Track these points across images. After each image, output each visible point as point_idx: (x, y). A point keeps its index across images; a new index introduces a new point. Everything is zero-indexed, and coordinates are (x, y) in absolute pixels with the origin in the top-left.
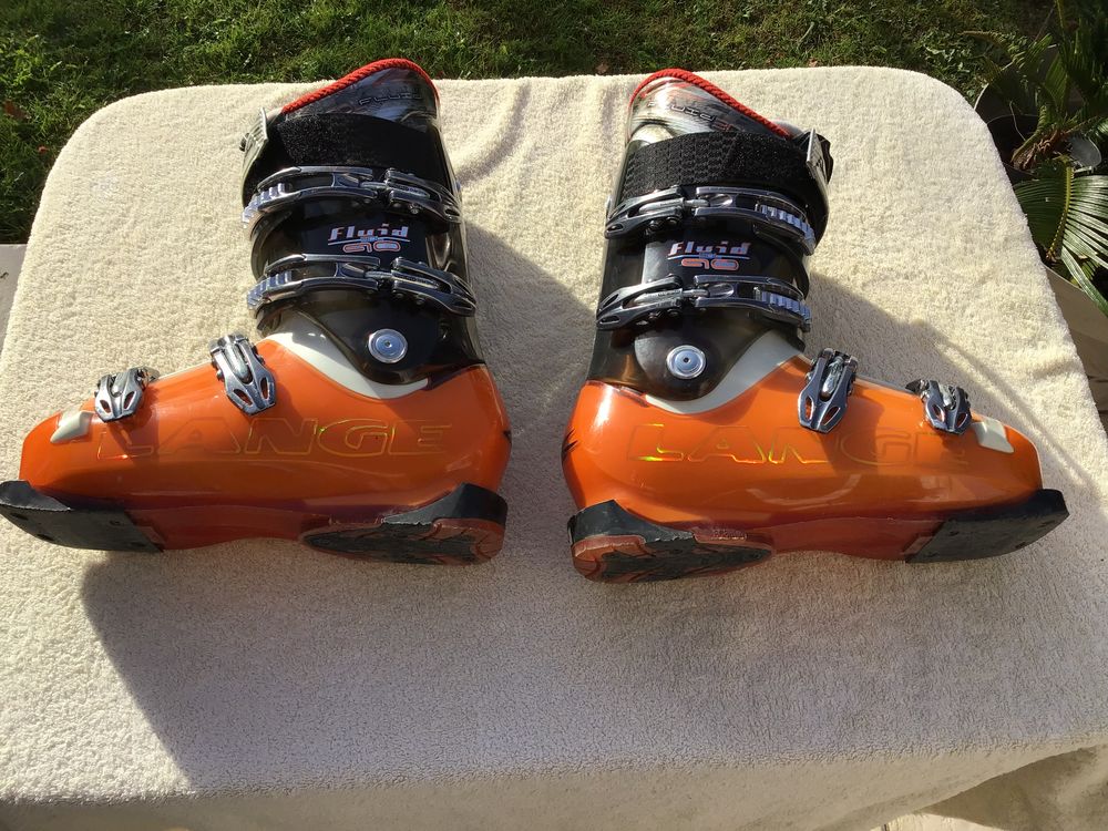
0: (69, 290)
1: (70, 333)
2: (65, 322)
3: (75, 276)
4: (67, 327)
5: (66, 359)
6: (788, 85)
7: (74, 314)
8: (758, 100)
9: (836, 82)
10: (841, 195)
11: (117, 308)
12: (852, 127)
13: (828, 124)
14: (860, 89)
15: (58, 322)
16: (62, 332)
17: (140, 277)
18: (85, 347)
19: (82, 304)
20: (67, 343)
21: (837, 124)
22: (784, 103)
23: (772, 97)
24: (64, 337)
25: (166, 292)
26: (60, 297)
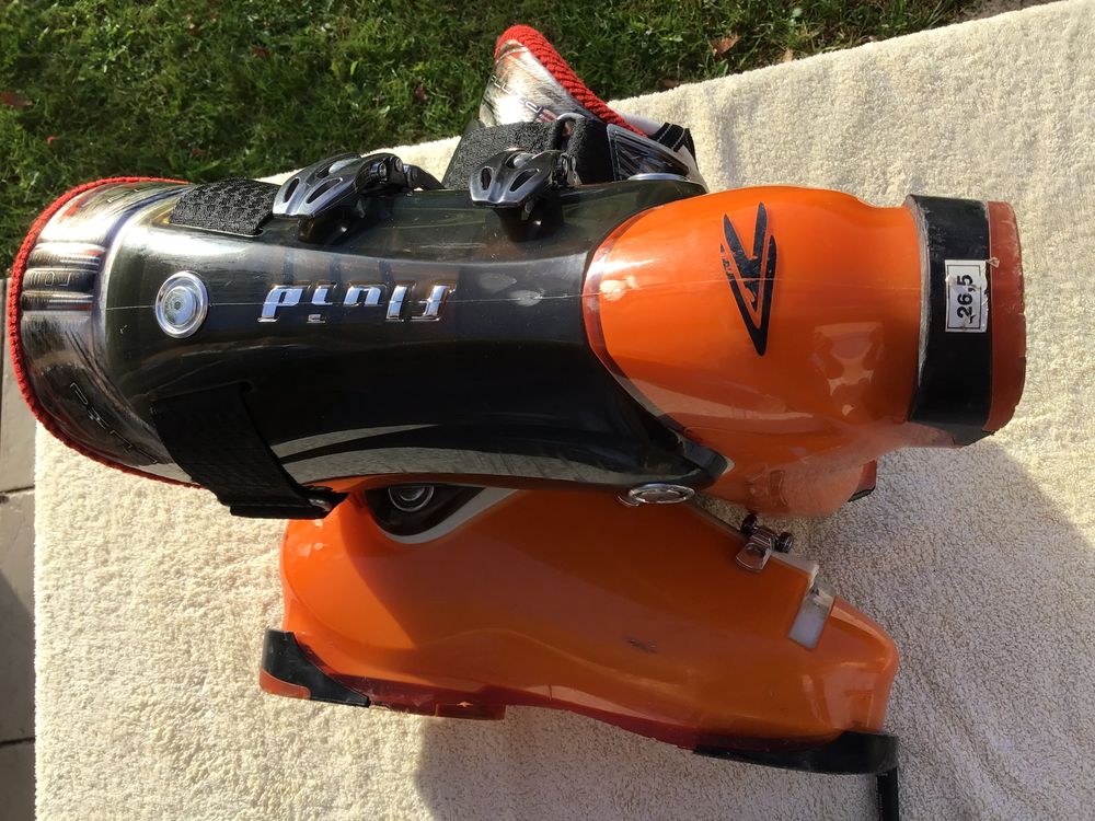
0: (100, 541)
1: (112, 605)
2: (105, 589)
3: (102, 519)
4: (108, 597)
5: (116, 644)
6: (971, 59)
7: (112, 576)
8: (934, 91)
9: (1037, 41)
10: (1080, 228)
11: (161, 563)
12: (1074, 112)
13: (1038, 114)
14: (1075, 48)
15: (96, 590)
16: (104, 604)
17: (181, 513)
18: (133, 624)
19: (118, 559)
20: (112, 621)
21: (1052, 111)
22: (971, 89)
23: (952, 83)
24: (109, 611)
25: (216, 527)
26: (92, 550)
